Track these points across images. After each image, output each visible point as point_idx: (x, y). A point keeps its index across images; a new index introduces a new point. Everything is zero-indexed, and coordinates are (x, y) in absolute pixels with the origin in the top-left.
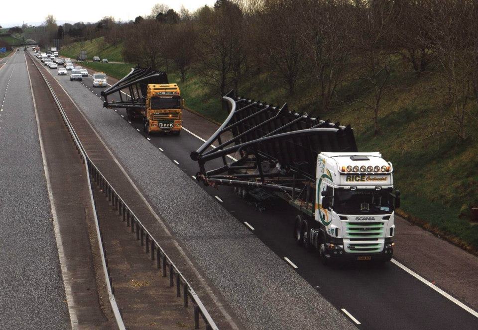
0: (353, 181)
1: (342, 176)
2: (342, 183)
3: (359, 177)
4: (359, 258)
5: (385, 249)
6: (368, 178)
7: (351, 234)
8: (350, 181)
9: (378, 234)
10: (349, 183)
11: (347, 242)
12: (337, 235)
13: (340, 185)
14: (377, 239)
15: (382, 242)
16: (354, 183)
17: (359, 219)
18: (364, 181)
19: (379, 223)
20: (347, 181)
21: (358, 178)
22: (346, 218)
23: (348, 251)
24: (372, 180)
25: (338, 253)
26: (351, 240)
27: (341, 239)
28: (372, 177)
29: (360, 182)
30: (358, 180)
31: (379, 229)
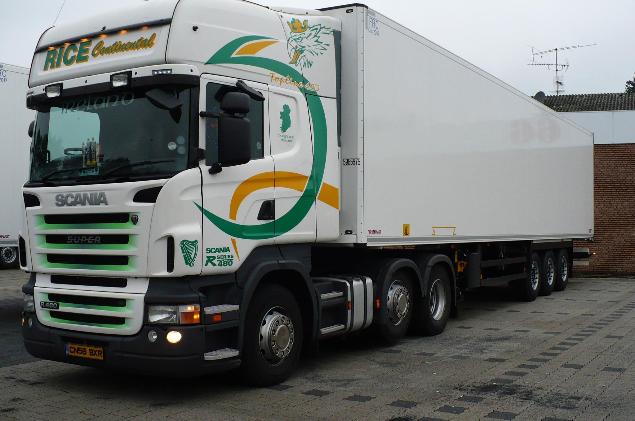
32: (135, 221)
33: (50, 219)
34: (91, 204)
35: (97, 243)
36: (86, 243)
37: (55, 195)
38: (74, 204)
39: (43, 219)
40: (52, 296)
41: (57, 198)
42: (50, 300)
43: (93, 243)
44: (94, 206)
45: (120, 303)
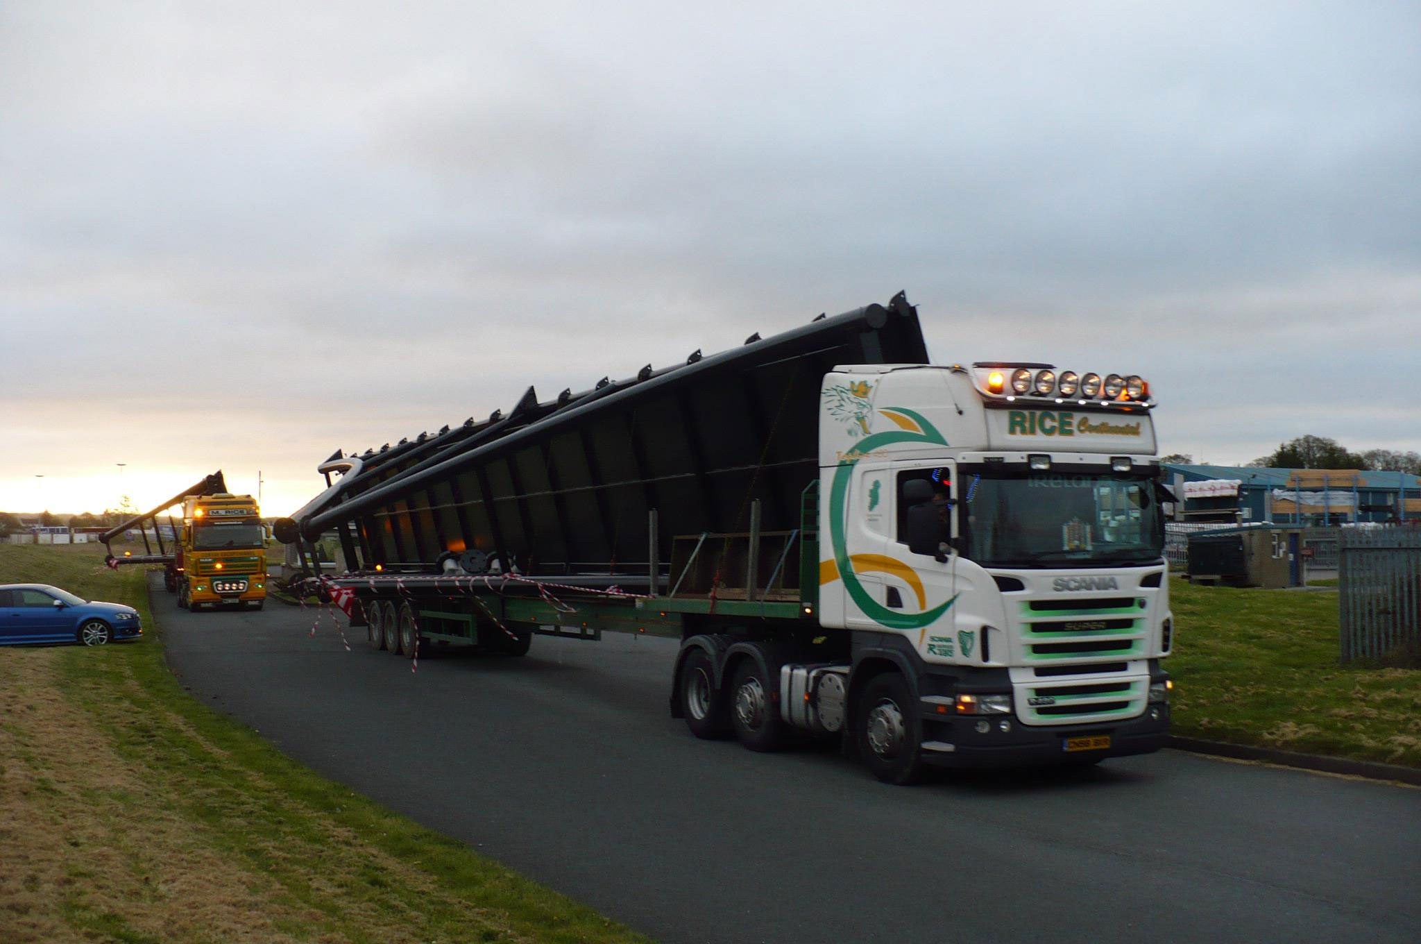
0: (1033, 432)
1: (991, 413)
2: (995, 442)
3: (1053, 419)
4: (1069, 746)
5: (1151, 705)
6: (1084, 422)
7: (1038, 649)
8: (1023, 432)
9: (1127, 644)
10: (1019, 439)
11: (1024, 683)
12: (985, 657)
13: (989, 449)
14: (1122, 666)
15: (1138, 674)
16: (1039, 440)
17: (1066, 587)
18: (1070, 433)
19: (1127, 602)
20: (1012, 431)
21: (1048, 424)
22: (1015, 585)
23: (1028, 716)
24: (1093, 429)
25: (995, 728)
26: (1041, 671)
27: (1003, 672)
28: (1095, 419)
29: (1057, 440)
30: (1050, 432)
31: (1127, 624)
32: (1142, 604)
33: (1036, 605)
34: (1099, 589)
35: (1101, 629)
36: (1089, 629)
37: (1052, 579)
38: (1077, 589)
39: (1028, 605)
40: (1040, 692)
41: (1056, 583)
42: (1037, 695)
43: (1098, 629)
44: (1103, 591)
45: (1125, 686)
